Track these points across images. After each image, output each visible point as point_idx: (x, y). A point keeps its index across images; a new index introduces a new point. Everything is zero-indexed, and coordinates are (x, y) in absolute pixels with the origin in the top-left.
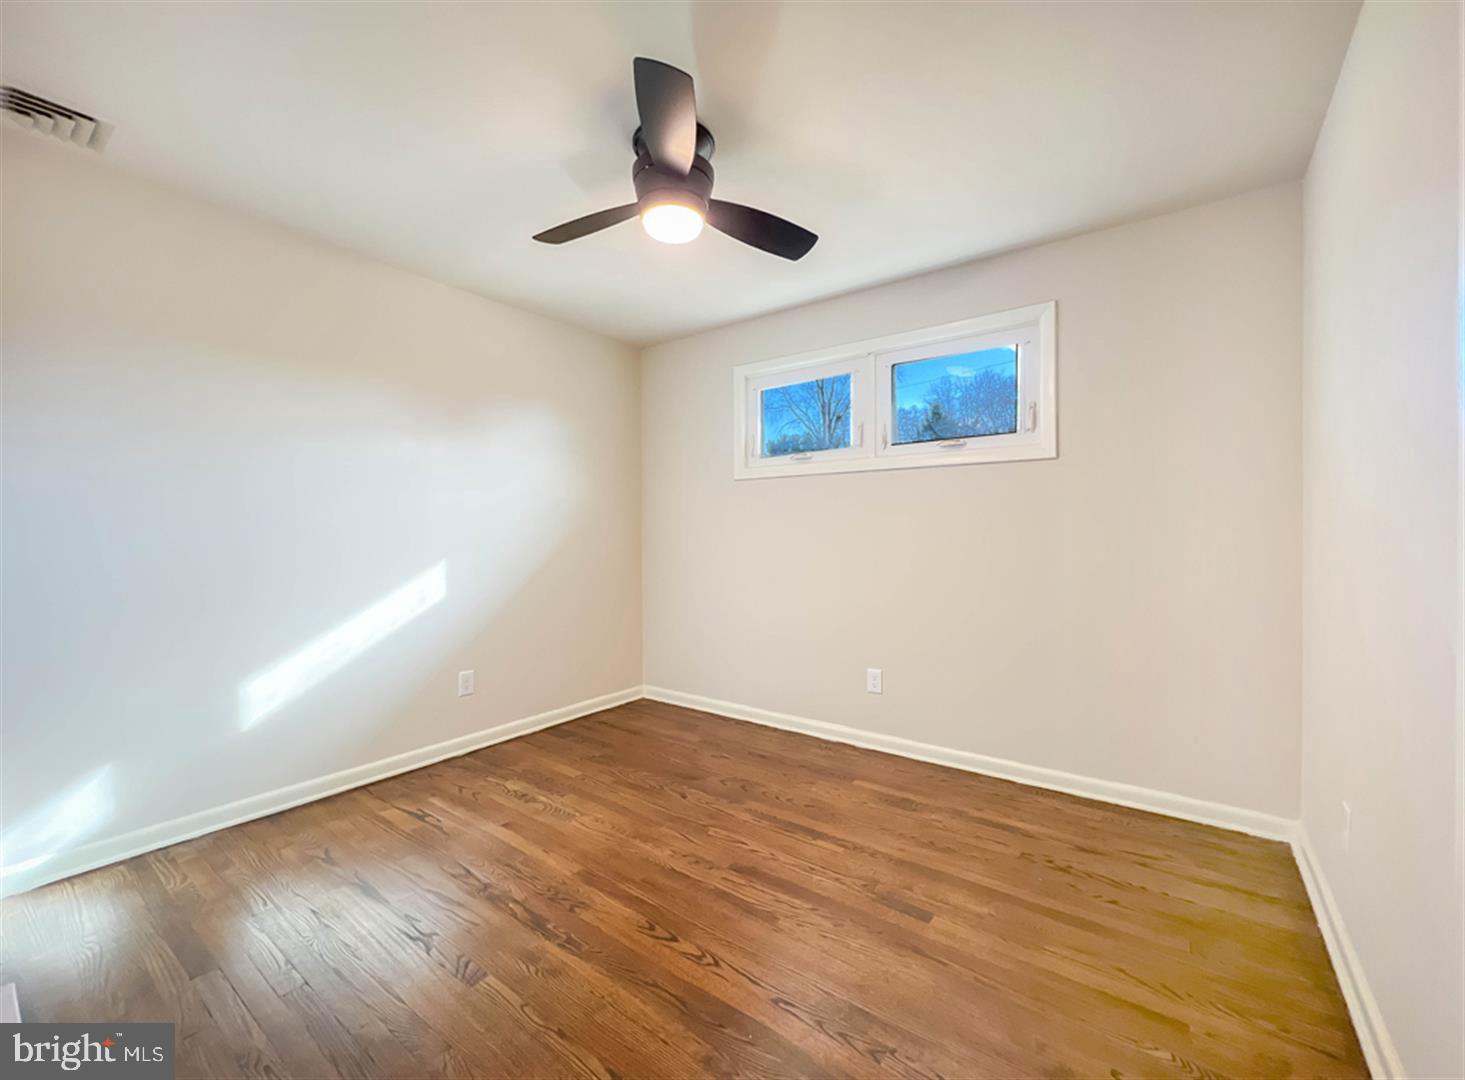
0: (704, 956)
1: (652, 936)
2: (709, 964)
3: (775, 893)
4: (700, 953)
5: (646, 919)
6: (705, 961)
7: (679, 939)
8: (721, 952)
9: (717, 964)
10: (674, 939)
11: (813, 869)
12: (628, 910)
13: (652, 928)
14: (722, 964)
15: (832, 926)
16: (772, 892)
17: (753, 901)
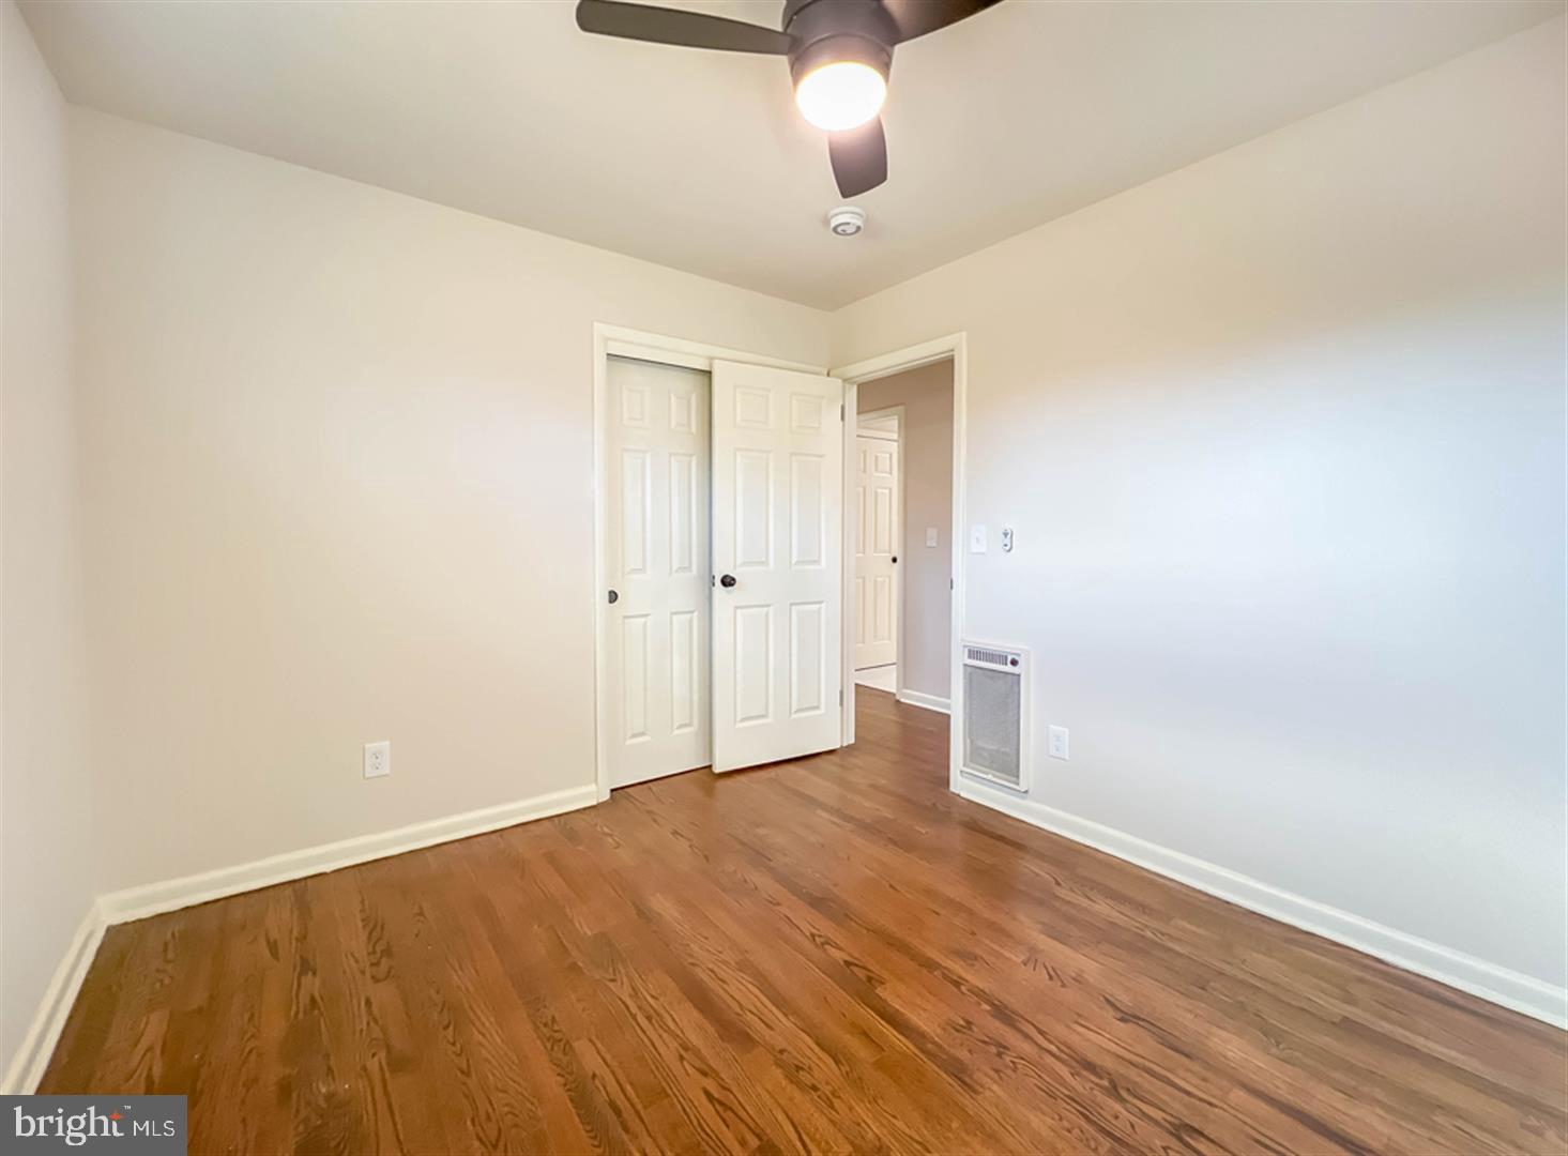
0: (823, 944)
1: (869, 970)
2: (820, 936)
3: (721, 992)
4: (826, 946)
5: (877, 991)
6: (822, 940)
7: (842, 963)
8: (808, 945)
9: (813, 935)
10: (848, 963)
11: (649, 1018)
12: (897, 1007)
13: (870, 979)
14: (808, 934)
15: (692, 945)
16: (726, 996)
17: (750, 986)
